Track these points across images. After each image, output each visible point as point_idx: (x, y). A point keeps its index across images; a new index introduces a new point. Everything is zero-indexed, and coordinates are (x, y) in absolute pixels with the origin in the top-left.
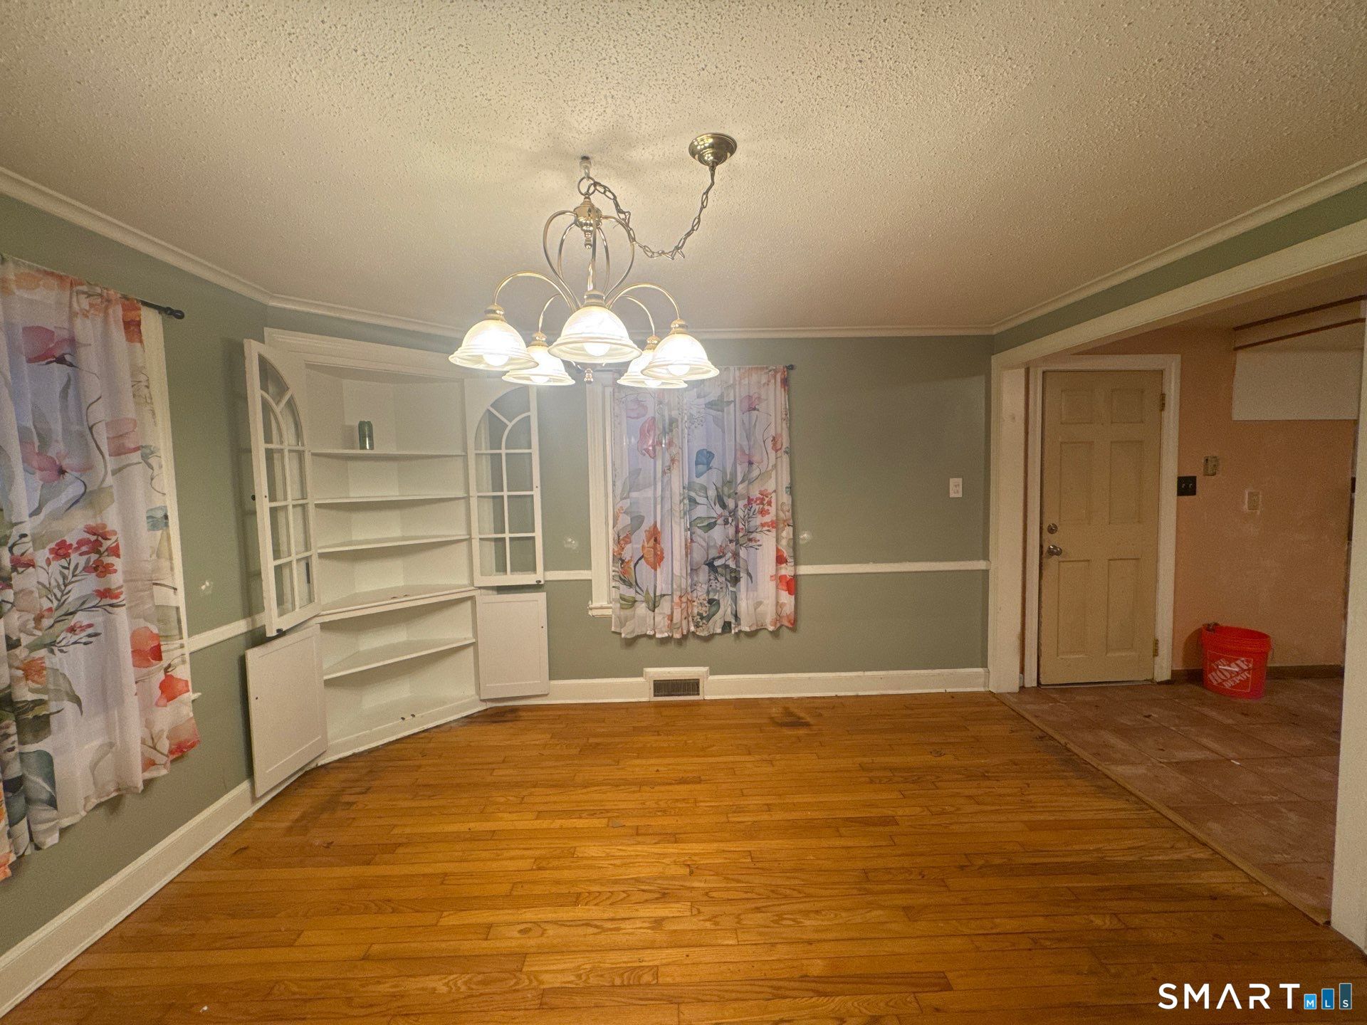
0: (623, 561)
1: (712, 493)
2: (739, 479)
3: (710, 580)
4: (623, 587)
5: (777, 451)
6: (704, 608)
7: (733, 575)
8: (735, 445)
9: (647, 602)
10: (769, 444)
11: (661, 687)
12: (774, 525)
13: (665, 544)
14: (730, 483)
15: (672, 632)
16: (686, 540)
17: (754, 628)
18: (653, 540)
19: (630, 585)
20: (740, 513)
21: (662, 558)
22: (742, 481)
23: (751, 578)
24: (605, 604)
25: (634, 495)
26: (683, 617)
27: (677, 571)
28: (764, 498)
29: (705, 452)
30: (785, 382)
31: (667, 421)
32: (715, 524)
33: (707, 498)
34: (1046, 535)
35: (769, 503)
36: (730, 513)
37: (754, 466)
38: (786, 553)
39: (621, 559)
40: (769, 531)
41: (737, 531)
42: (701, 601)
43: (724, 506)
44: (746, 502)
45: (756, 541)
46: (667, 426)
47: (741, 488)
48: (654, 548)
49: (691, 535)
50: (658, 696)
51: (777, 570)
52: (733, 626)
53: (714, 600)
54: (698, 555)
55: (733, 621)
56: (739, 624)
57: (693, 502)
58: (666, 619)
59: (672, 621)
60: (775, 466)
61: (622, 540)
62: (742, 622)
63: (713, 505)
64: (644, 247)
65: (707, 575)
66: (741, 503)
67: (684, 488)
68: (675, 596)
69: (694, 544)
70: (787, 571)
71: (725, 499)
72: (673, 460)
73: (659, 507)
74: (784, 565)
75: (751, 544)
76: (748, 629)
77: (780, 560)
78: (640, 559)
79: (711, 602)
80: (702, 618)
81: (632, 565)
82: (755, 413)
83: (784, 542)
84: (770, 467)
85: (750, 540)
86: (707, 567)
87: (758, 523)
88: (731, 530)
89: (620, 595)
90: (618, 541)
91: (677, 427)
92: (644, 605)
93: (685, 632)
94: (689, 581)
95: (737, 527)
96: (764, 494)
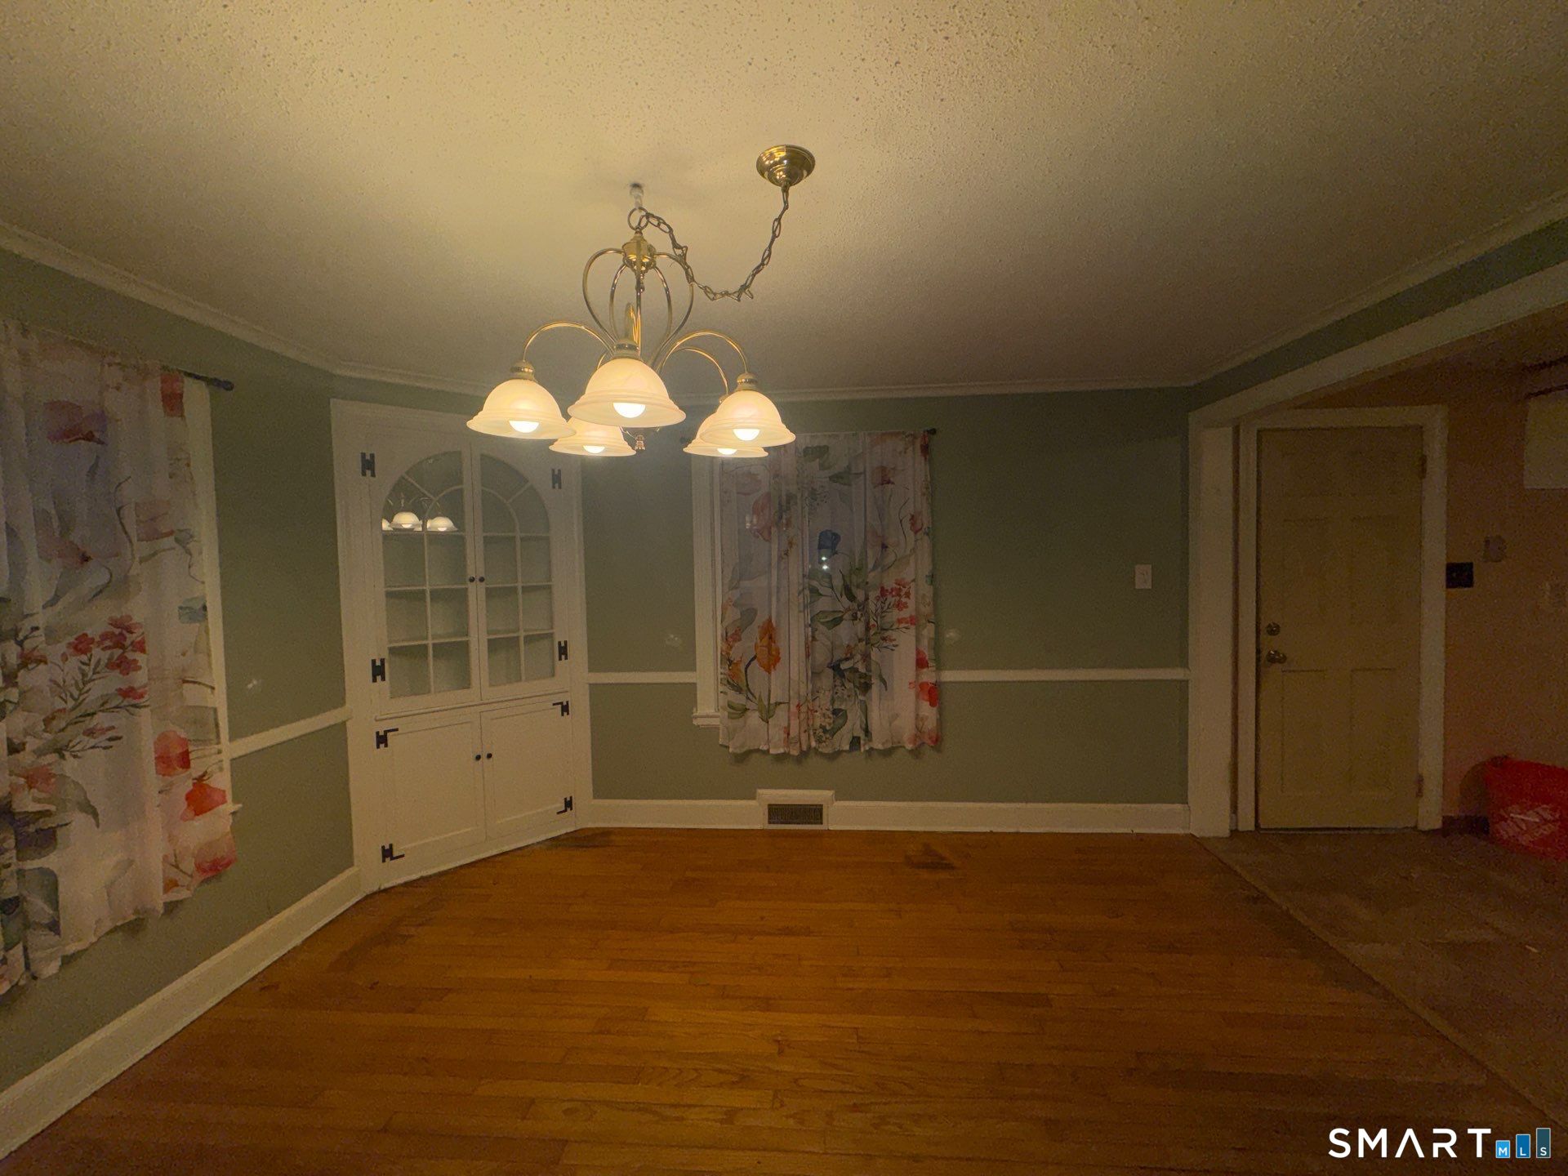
0: (731, 662)
1: (838, 582)
2: (870, 566)
3: (835, 686)
4: (731, 693)
5: (916, 532)
6: (827, 720)
7: (862, 681)
8: (865, 526)
9: (760, 711)
10: (907, 525)
11: (777, 812)
12: (913, 620)
13: (782, 643)
14: (859, 570)
15: (788, 747)
16: (807, 639)
17: (889, 745)
18: (767, 637)
19: (739, 690)
20: (872, 606)
21: (778, 659)
22: (875, 567)
23: (885, 683)
24: (712, 711)
25: (746, 584)
26: (803, 729)
27: (794, 676)
28: (900, 589)
29: (829, 535)
30: (925, 449)
31: (784, 498)
32: (841, 619)
33: (832, 588)
34: (1264, 636)
35: (908, 595)
36: (859, 606)
37: (890, 549)
38: (928, 654)
39: (729, 660)
40: (907, 628)
41: (868, 628)
42: (824, 711)
43: (852, 598)
44: (878, 593)
45: (891, 640)
46: (784, 503)
47: (872, 577)
48: (769, 647)
49: (813, 632)
50: (774, 823)
51: (917, 675)
52: (862, 742)
53: (840, 710)
54: (821, 656)
55: (862, 735)
56: (871, 740)
57: (814, 592)
58: (782, 732)
59: (788, 734)
60: (914, 550)
61: (732, 637)
62: (874, 739)
63: (839, 595)
64: (706, 289)
65: (831, 680)
66: (873, 594)
67: (804, 576)
68: (791, 706)
69: (816, 643)
70: (928, 676)
71: (854, 590)
72: (791, 544)
73: (774, 599)
74: (925, 670)
75: (885, 644)
76: (880, 747)
77: (921, 663)
78: (752, 660)
79: (835, 712)
80: (825, 731)
81: (742, 667)
82: (890, 486)
83: (925, 642)
84: (908, 552)
85: (884, 639)
86: (831, 672)
87: (895, 619)
88: (860, 627)
89: (728, 702)
90: (726, 639)
91: (796, 504)
92: (757, 714)
93: (805, 748)
94: (810, 686)
95: (868, 623)
96: (900, 583)
